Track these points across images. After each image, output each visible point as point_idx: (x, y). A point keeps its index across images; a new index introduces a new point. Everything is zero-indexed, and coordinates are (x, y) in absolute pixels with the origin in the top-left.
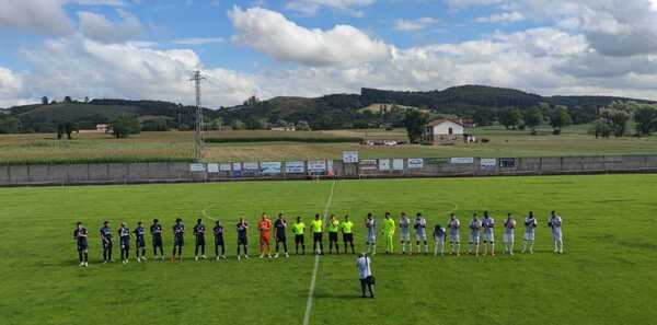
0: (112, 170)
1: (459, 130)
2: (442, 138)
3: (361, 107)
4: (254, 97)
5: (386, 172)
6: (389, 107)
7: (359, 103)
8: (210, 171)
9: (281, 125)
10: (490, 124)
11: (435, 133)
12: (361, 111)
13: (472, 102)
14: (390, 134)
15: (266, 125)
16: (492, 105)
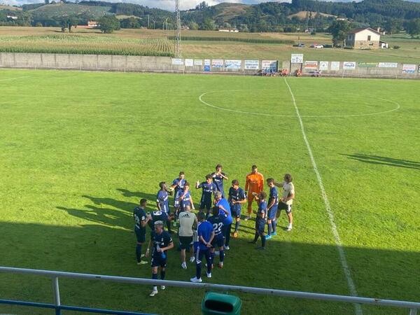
0: (115, 60)
1: (376, 37)
2: (362, 44)
3: (290, 14)
4: (204, 3)
5: (324, 72)
6: (314, 15)
7: (289, 11)
8: (187, 65)
9: (225, 27)
10: (397, 32)
11: (356, 39)
12: (290, 17)
13: (383, 13)
14: (315, 38)
15: (215, 26)
16: (399, 15)
